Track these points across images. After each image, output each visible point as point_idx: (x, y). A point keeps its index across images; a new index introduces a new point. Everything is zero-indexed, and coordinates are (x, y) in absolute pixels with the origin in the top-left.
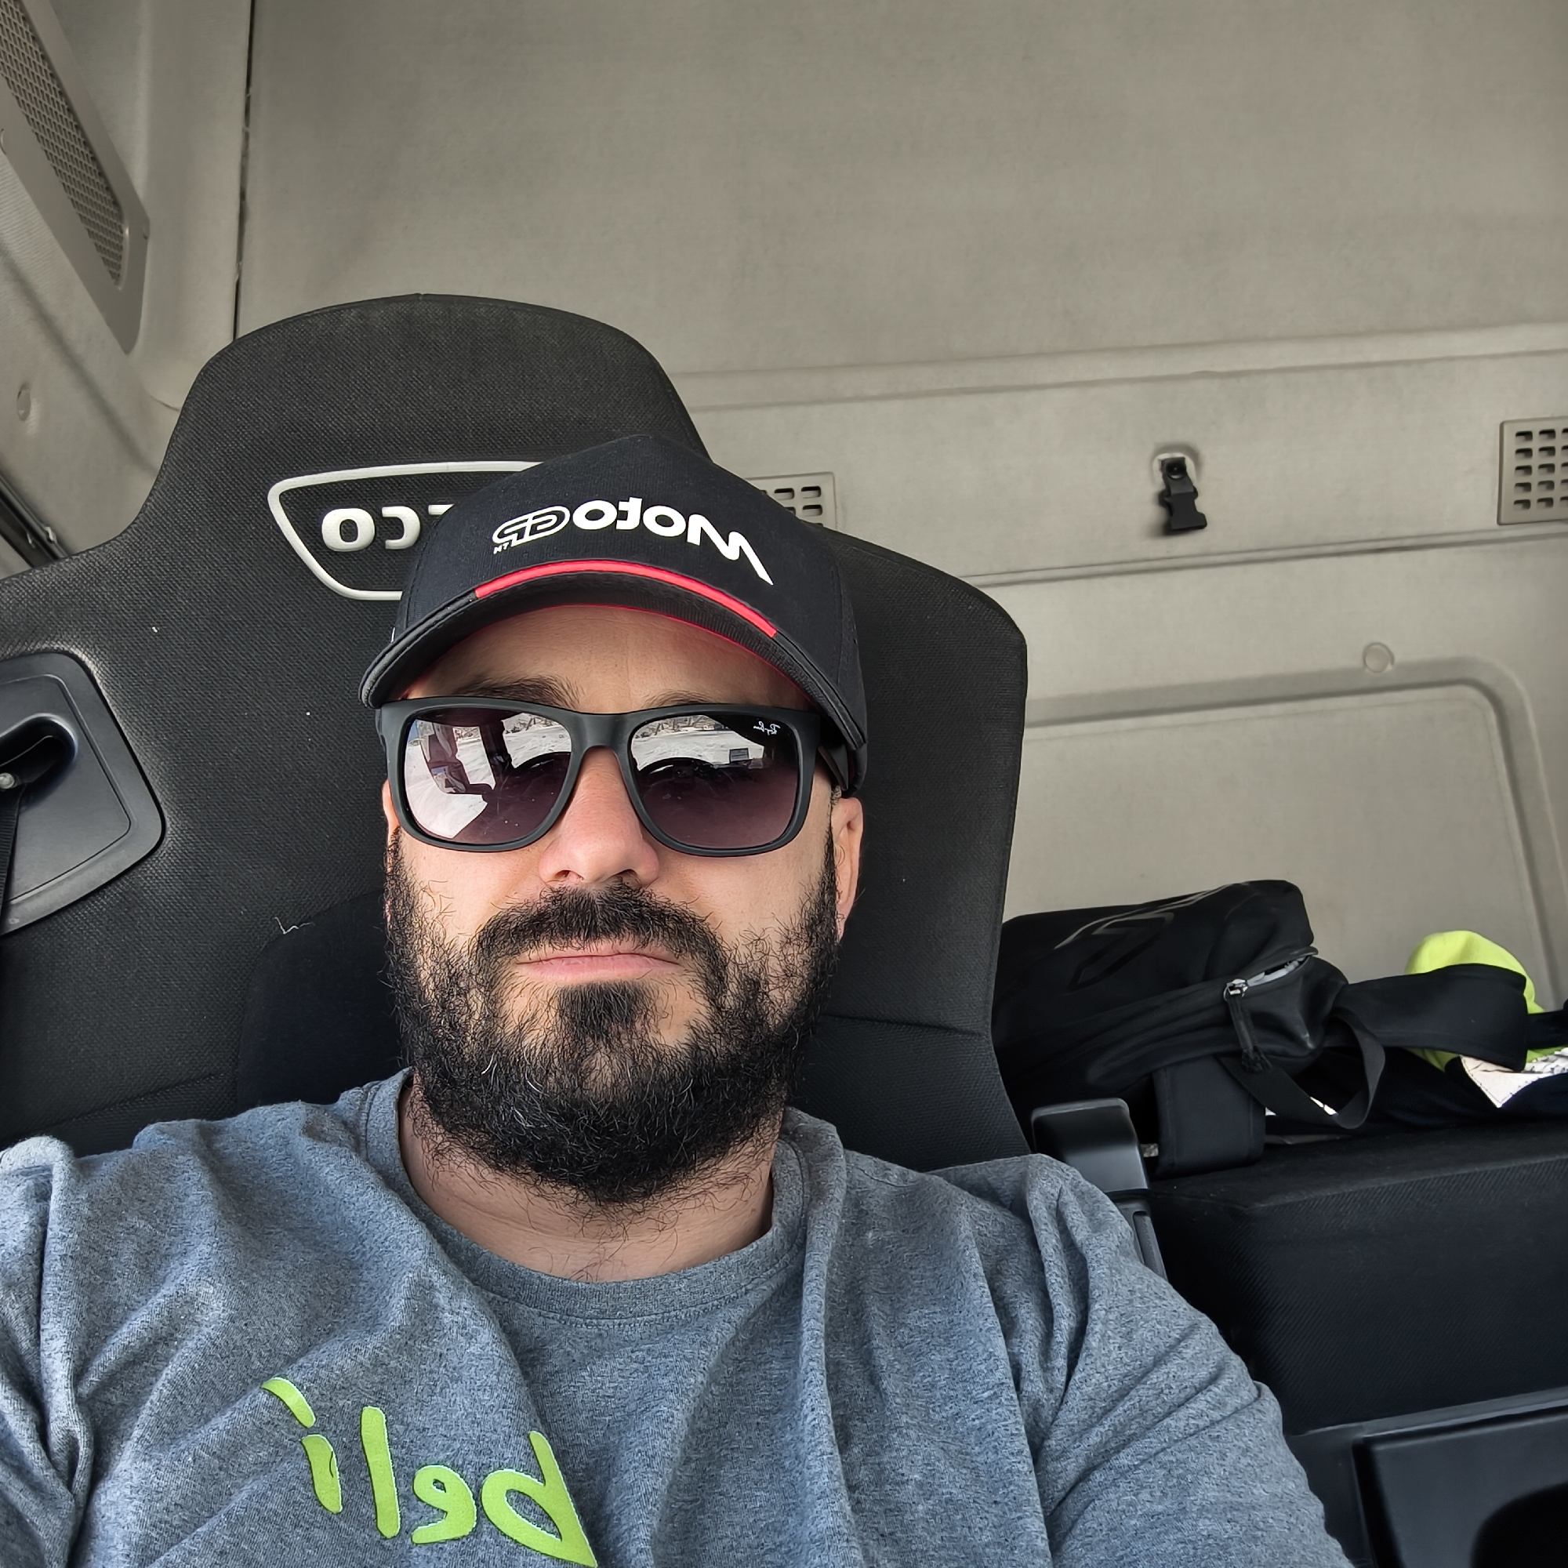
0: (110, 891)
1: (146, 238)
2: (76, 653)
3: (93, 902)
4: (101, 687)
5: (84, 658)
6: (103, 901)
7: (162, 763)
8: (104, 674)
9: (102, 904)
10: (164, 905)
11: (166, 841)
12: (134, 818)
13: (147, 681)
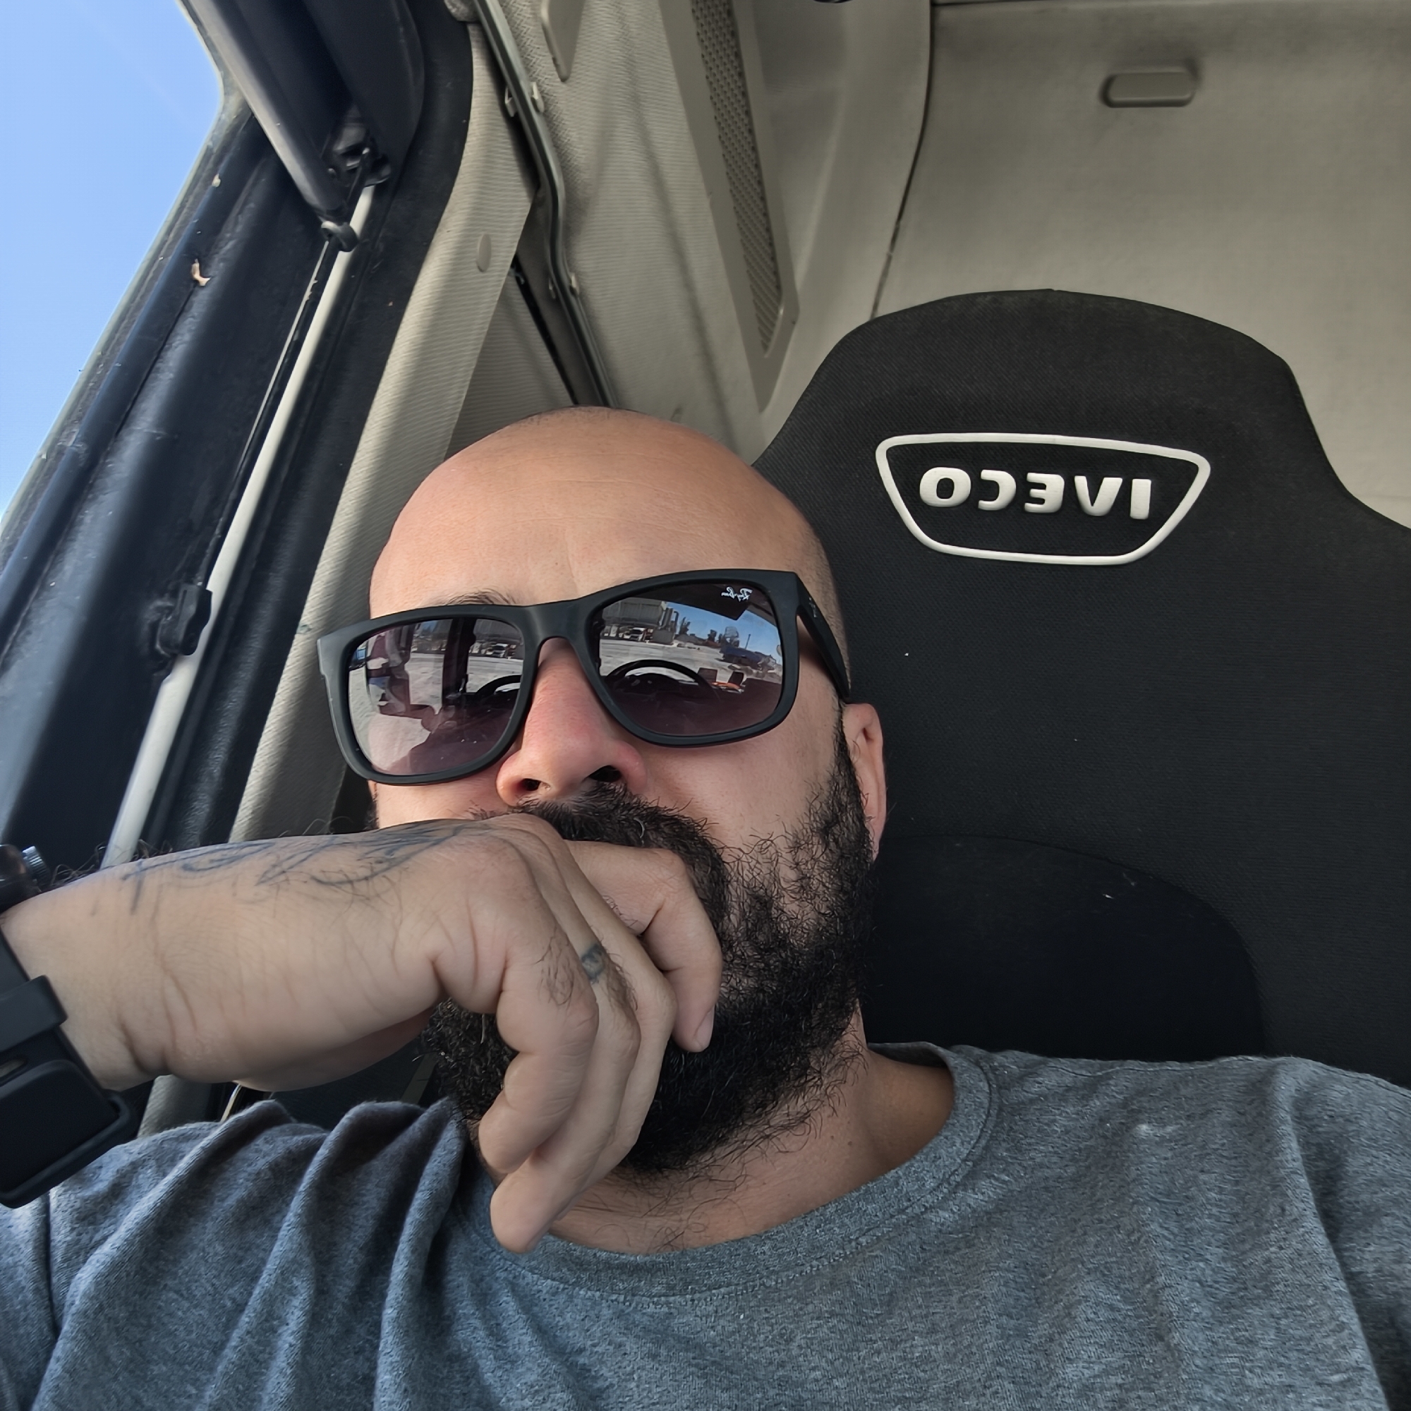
1: (794, 323)
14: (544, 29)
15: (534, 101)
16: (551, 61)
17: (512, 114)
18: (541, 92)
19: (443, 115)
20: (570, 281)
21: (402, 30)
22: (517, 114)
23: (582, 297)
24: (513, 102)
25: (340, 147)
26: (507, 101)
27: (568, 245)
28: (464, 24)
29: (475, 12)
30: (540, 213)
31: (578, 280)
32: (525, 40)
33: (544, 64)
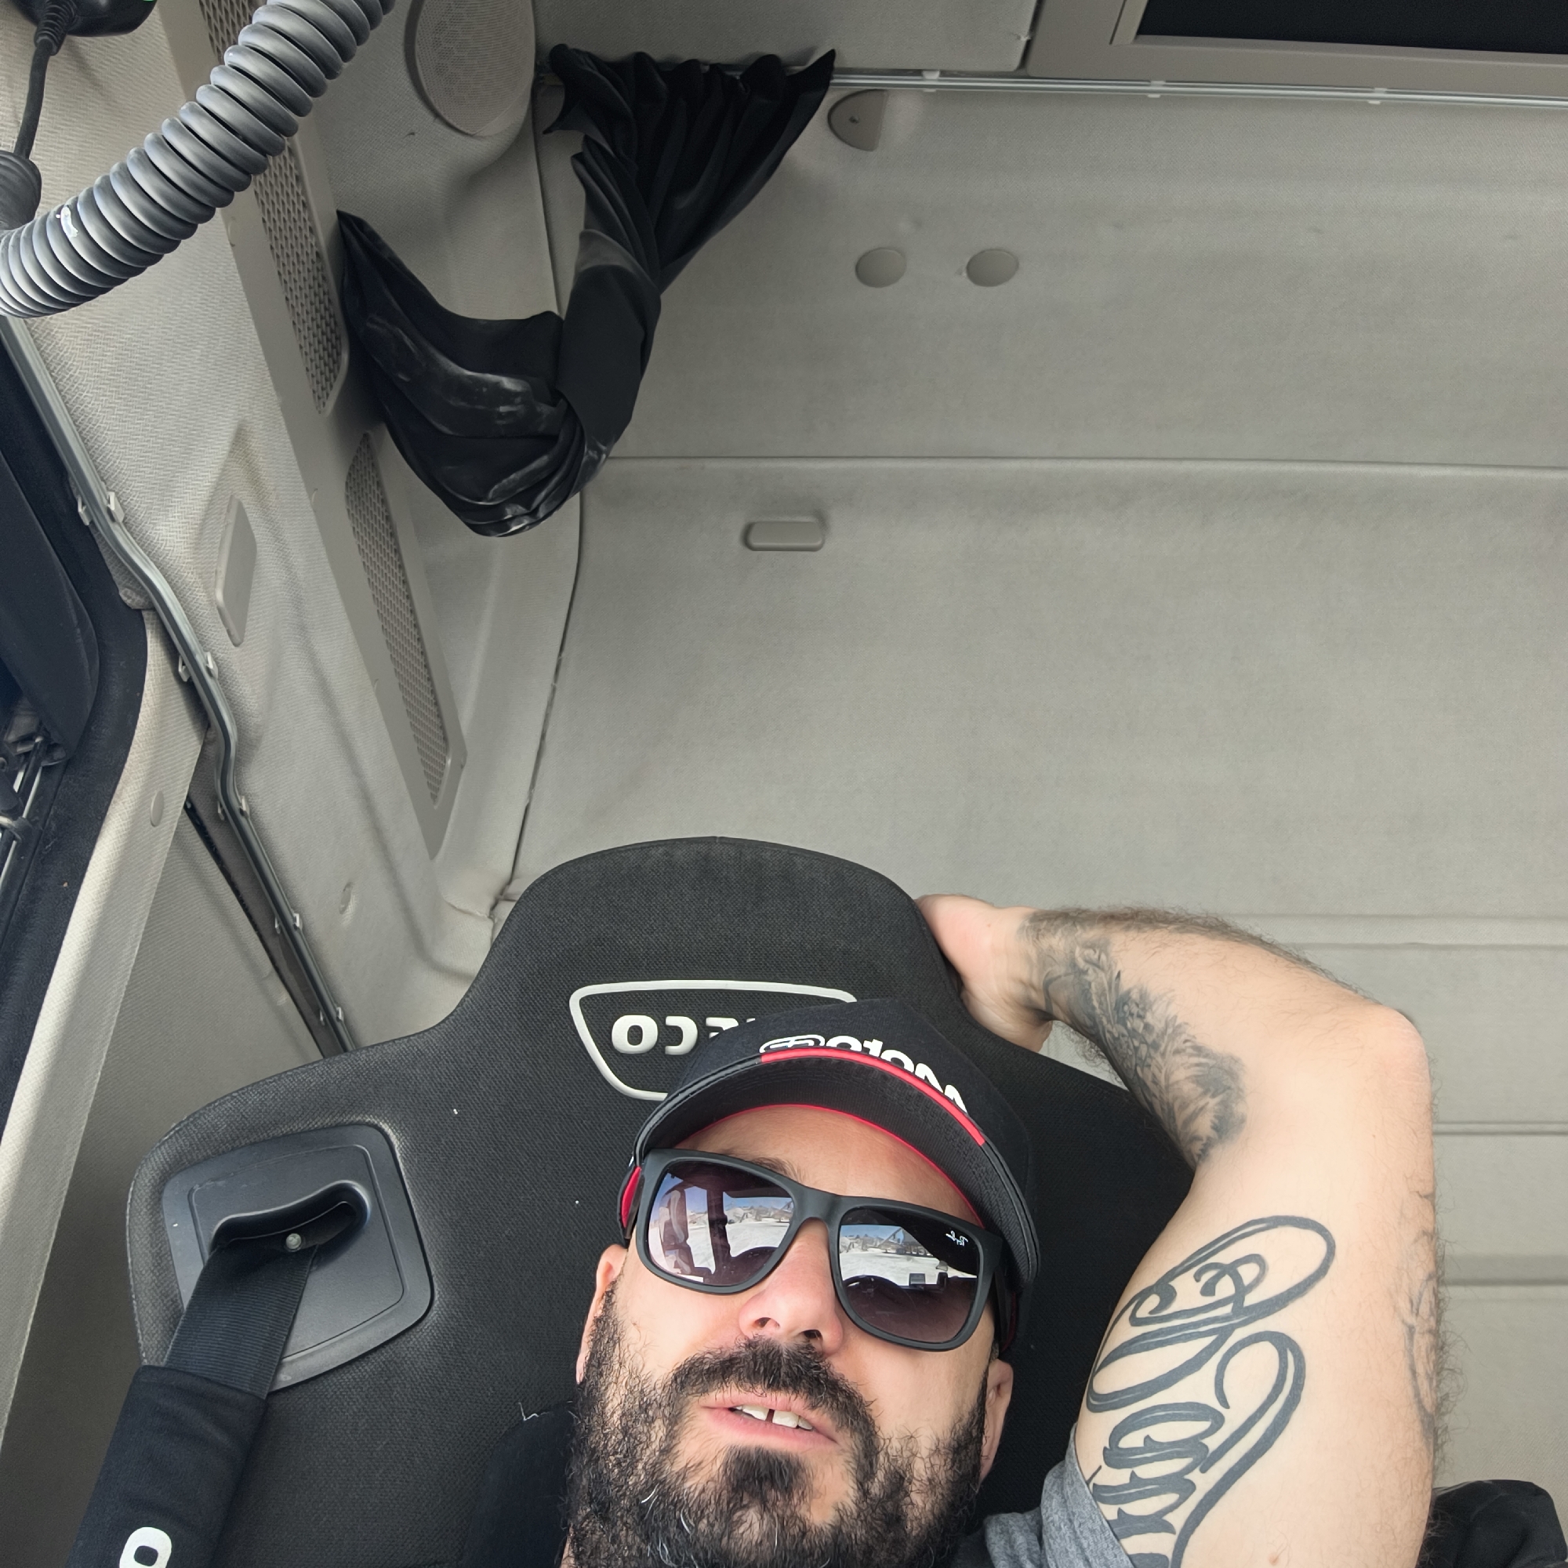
0: (374, 1358)
1: (462, 767)
2: (383, 1126)
3: (358, 1367)
4: (399, 1160)
5: (389, 1131)
6: (367, 1367)
7: (441, 1237)
8: (404, 1149)
9: (366, 1371)
10: (421, 1378)
11: (432, 1314)
12: (408, 1288)
13: (441, 1158)
14: (219, 610)
15: (208, 670)
16: (226, 633)
17: (185, 679)
18: (215, 659)
19: (116, 691)
20: (241, 804)
21: (79, 631)
22: (190, 679)
23: (252, 816)
24: (186, 670)
25: (12, 737)
26: (180, 670)
27: (238, 773)
28: (139, 611)
29: (151, 602)
30: (211, 750)
31: (248, 801)
32: (199, 621)
33: (218, 635)
